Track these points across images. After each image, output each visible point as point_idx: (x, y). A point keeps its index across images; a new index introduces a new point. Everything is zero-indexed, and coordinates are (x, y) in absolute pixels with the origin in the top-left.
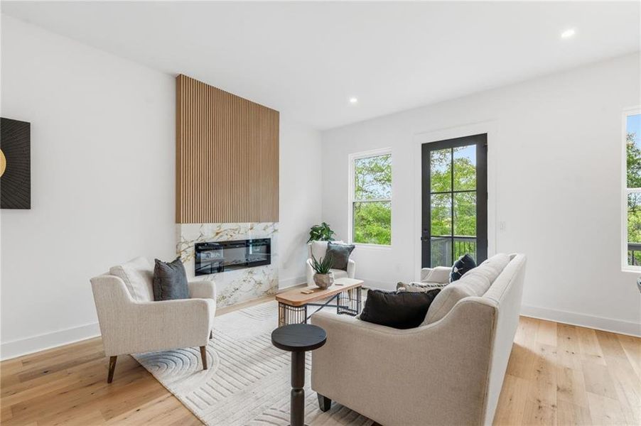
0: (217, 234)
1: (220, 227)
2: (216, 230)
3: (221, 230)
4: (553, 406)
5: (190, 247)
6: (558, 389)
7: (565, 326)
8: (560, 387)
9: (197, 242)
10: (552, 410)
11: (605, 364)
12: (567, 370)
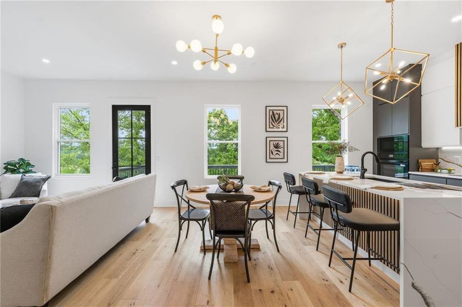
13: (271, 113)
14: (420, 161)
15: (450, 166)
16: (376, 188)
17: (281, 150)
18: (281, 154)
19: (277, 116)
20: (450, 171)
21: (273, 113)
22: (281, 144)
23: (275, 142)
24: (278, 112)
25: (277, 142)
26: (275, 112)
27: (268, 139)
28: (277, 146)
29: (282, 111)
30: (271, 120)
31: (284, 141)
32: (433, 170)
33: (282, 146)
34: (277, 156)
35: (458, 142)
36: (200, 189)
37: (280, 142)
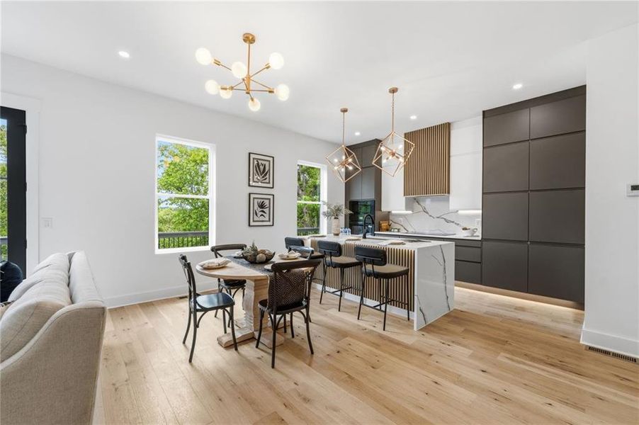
4: (126, 381)
6: (126, 364)
7: (116, 309)
8: (127, 361)
10: (126, 385)
11: (152, 327)
12: (128, 345)
13: (256, 162)
14: (381, 222)
15: (398, 227)
16: (392, 244)
17: (266, 210)
18: (267, 215)
19: (262, 168)
20: (399, 231)
21: (258, 163)
22: (267, 202)
23: (259, 200)
24: (264, 162)
25: (262, 201)
26: (260, 162)
27: (252, 196)
28: (262, 206)
29: (268, 162)
30: (255, 171)
31: (269, 199)
32: (387, 230)
33: (268, 206)
34: (262, 218)
35: (404, 208)
36: (219, 265)
37: (265, 201)
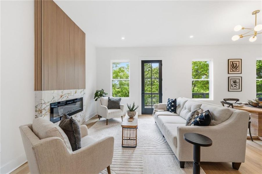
0: (61, 96)
1: (62, 92)
2: (61, 94)
3: (63, 94)
5: (47, 106)
9: (51, 102)
13: (231, 63)
17: (238, 84)
18: (238, 87)
19: (235, 65)
21: (233, 63)
22: (238, 81)
23: (234, 80)
24: (236, 62)
25: (235, 80)
26: (234, 62)
27: (230, 78)
28: (235, 82)
29: (238, 62)
30: (231, 67)
31: (239, 79)
33: (238, 82)
34: (235, 88)
37: (237, 80)
